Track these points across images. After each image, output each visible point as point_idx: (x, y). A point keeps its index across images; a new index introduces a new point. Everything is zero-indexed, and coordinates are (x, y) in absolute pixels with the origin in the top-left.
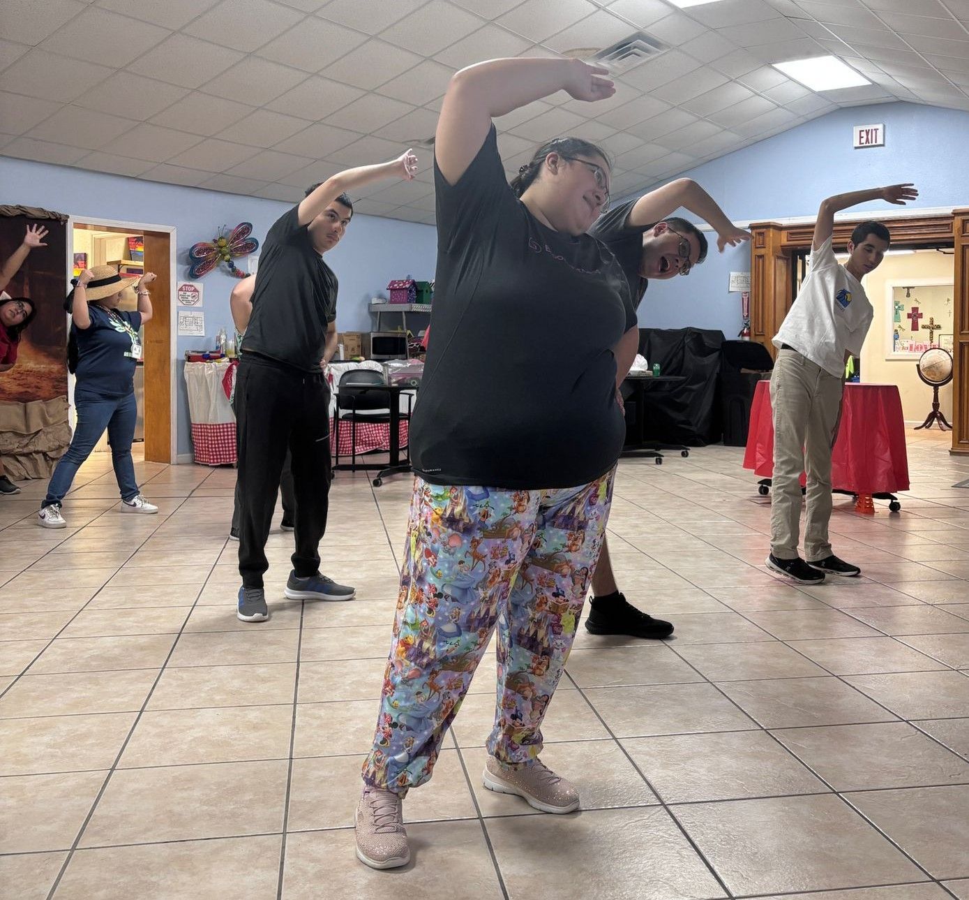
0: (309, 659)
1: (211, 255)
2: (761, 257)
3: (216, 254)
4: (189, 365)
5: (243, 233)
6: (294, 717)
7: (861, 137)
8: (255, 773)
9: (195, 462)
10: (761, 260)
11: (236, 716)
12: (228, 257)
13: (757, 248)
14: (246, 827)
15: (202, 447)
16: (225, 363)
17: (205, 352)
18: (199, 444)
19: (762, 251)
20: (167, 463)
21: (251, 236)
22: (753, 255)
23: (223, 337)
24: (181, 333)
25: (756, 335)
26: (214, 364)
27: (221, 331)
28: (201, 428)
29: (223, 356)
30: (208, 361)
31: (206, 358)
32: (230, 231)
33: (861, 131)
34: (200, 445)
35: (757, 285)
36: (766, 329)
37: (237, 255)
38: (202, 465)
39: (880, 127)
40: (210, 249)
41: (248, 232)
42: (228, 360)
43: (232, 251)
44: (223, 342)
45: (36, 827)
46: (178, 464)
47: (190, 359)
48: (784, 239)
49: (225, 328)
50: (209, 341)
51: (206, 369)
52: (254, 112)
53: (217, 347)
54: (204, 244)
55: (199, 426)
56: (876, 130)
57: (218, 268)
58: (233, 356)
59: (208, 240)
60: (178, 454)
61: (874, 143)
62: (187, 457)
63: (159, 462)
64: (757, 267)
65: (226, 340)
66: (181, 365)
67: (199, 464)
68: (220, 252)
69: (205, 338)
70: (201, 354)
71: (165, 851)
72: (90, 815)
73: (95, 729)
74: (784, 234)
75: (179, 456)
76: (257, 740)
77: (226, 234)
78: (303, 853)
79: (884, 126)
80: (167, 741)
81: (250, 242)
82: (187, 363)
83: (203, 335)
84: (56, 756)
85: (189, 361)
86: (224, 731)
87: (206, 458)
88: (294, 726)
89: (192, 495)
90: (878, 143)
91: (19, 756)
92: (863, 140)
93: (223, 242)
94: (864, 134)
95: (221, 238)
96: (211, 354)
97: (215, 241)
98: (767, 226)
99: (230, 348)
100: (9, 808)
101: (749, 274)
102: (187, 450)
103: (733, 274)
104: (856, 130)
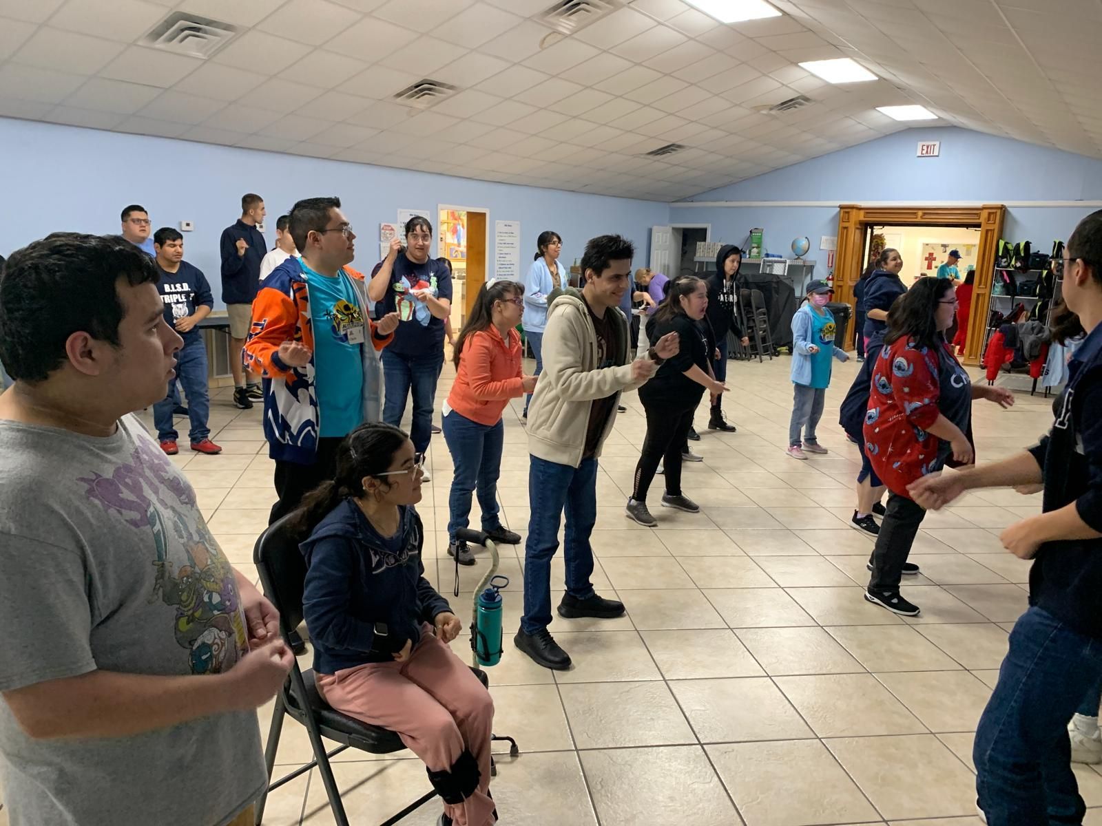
2: (846, 228)
7: (923, 150)
10: (845, 231)
13: (843, 222)
19: (846, 225)
22: (841, 226)
25: (838, 280)
33: (923, 146)
35: (841, 247)
36: (845, 277)
39: (937, 144)
48: (861, 216)
56: (934, 145)
61: (931, 154)
64: (842, 233)
74: (862, 213)
79: (940, 143)
90: (934, 154)
92: (924, 152)
94: (925, 148)
98: (852, 207)
101: (836, 238)
103: (824, 238)
104: (920, 144)
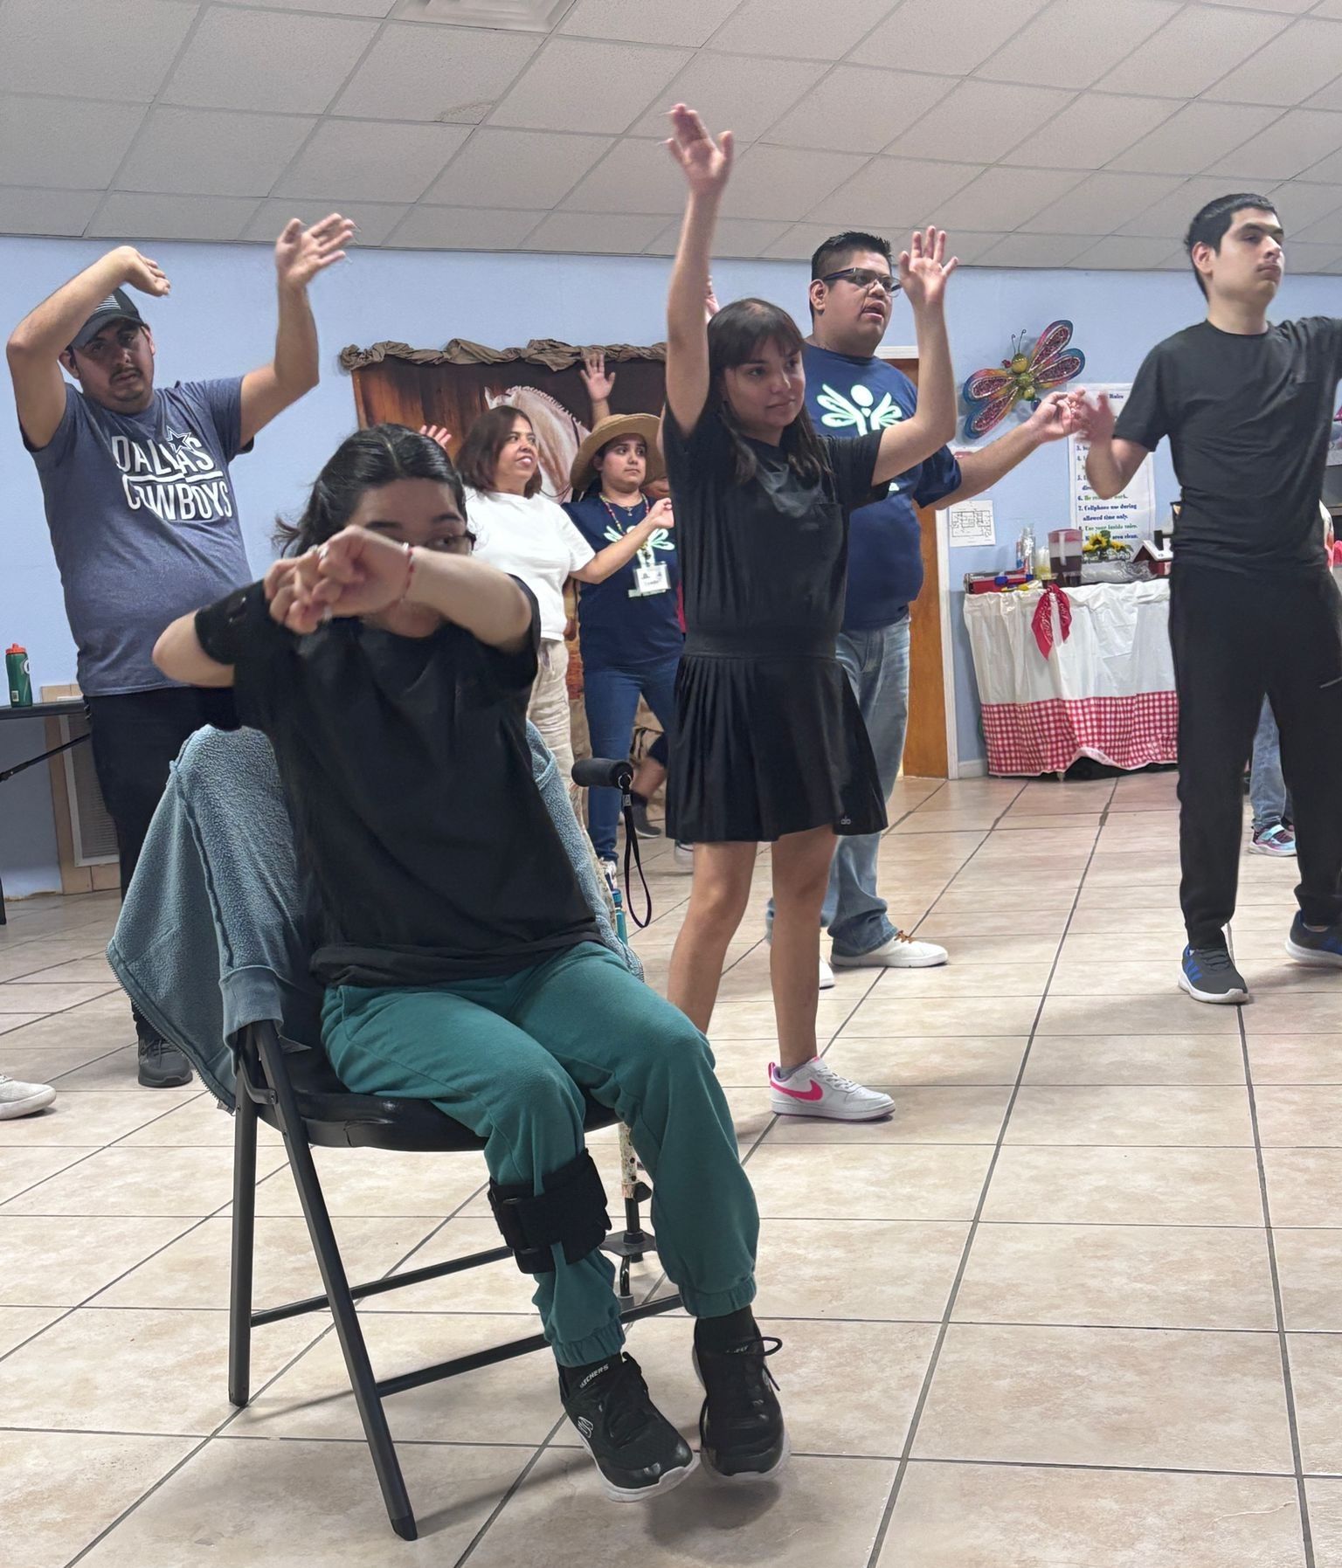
0: (1267, 1081)
1: (1001, 392)
3: (1009, 388)
4: (972, 602)
5: (1055, 342)
6: (1261, 1168)
8: (1209, 1243)
9: (988, 775)
11: (1156, 1159)
12: (1030, 391)
14: (1214, 1317)
15: (1003, 745)
16: (1035, 589)
17: (998, 573)
18: (998, 741)
20: (942, 777)
21: (1071, 345)
23: (1028, 543)
24: (955, 543)
26: (1017, 593)
27: (1025, 531)
28: (999, 712)
29: (1030, 578)
30: (1006, 589)
31: (1000, 583)
32: (1032, 340)
34: (1000, 742)
37: (1047, 385)
38: (1003, 777)
40: (1000, 381)
41: (1065, 339)
42: (1041, 584)
43: (1037, 379)
44: (1028, 552)
45: (883, 1288)
46: (960, 779)
47: (974, 588)
49: (1031, 526)
50: (1003, 552)
51: (1002, 604)
52: (1076, 99)
53: (1019, 563)
54: (988, 371)
55: (996, 709)
57: (1014, 415)
58: (1049, 576)
59: (995, 364)
60: (959, 760)
62: (975, 765)
63: (929, 776)
65: (1034, 549)
66: (958, 599)
67: (996, 777)
68: (1017, 383)
69: (997, 548)
70: (992, 578)
71: (1090, 1337)
72: (958, 1280)
73: (932, 1165)
75: (962, 763)
76: (1205, 1198)
77: (1027, 346)
78: (1319, 1362)
80: (1051, 1188)
81: (1066, 357)
82: (967, 595)
83: (993, 542)
84: (884, 1198)
85: (971, 593)
86: (1144, 1182)
87: (1011, 765)
88: (1263, 1180)
89: (996, 827)
91: (831, 1194)
93: (1021, 364)
95: (1018, 356)
96: (1010, 577)
97: (1007, 364)
99: (1041, 561)
100: (836, 1260)
102: (975, 750)
